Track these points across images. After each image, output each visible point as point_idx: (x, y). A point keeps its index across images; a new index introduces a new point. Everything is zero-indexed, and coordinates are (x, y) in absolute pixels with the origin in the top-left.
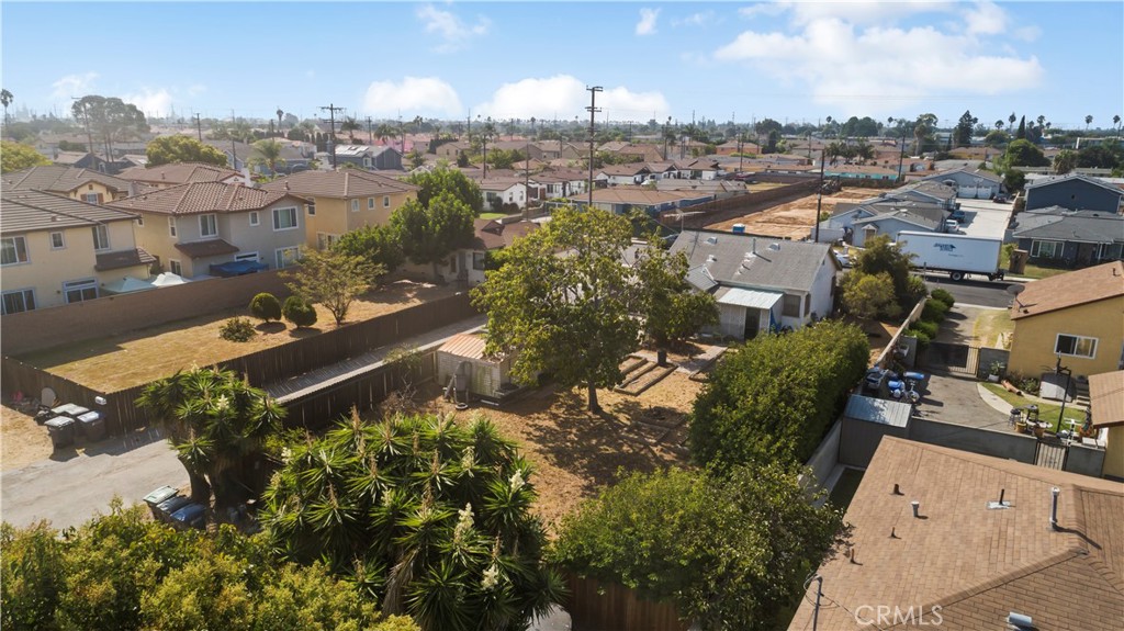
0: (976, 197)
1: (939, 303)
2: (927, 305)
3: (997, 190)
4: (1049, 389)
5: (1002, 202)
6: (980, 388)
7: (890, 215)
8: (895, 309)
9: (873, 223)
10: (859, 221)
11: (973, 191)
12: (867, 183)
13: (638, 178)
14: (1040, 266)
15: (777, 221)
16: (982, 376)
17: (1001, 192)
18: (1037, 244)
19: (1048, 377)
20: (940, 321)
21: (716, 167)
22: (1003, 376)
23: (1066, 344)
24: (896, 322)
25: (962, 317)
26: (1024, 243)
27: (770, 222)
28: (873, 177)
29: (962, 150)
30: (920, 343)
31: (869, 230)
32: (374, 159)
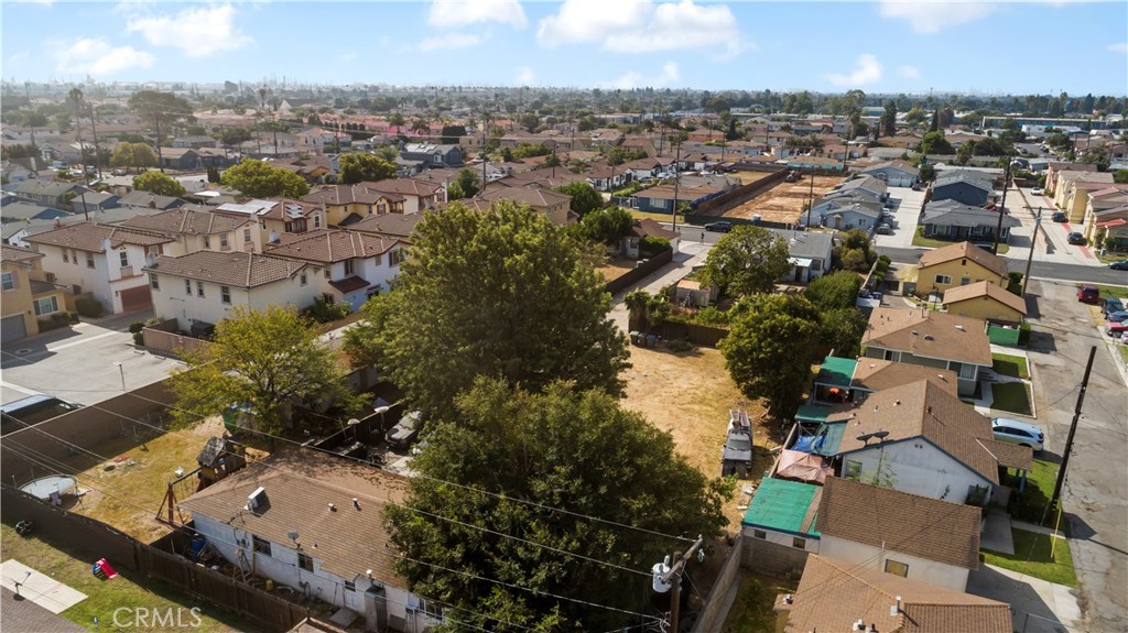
0: (900, 186)
1: (884, 262)
2: (878, 264)
3: (915, 180)
4: (932, 298)
5: (918, 190)
6: (905, 300)
7: (849, 207)
8: (865, 266)
9: (840, 213)
10: (831, 212)
11: (898, 181)
12: (820, 172)
13: (653, 170)
14: (938, 240)
15: (769, 208)
16: (905, 294)
17: (918, 182)
18: (936, 226)
19: (931, 293)
20: (885, 272)
21: (705, 159)
22: (914, 293)
23: (939, 279)
24: (866, 272)
25: (896, 270)
26: (929, 226)
27: (765, 209)
28: (824, 167)
29: (888, 138)
30: (878, 280)
31: (837, 219)
32: (442, 156)
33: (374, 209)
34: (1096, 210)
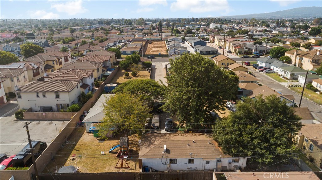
3: (182, 41)
7: (180, 49)
10: (176, 50)
13: (114, 43)
23: (222, 64)
31: (179, 52)
32: (43, 43)
33: (55, 62)
34: (233, 45)
